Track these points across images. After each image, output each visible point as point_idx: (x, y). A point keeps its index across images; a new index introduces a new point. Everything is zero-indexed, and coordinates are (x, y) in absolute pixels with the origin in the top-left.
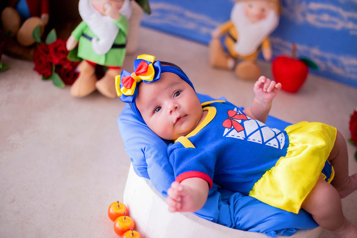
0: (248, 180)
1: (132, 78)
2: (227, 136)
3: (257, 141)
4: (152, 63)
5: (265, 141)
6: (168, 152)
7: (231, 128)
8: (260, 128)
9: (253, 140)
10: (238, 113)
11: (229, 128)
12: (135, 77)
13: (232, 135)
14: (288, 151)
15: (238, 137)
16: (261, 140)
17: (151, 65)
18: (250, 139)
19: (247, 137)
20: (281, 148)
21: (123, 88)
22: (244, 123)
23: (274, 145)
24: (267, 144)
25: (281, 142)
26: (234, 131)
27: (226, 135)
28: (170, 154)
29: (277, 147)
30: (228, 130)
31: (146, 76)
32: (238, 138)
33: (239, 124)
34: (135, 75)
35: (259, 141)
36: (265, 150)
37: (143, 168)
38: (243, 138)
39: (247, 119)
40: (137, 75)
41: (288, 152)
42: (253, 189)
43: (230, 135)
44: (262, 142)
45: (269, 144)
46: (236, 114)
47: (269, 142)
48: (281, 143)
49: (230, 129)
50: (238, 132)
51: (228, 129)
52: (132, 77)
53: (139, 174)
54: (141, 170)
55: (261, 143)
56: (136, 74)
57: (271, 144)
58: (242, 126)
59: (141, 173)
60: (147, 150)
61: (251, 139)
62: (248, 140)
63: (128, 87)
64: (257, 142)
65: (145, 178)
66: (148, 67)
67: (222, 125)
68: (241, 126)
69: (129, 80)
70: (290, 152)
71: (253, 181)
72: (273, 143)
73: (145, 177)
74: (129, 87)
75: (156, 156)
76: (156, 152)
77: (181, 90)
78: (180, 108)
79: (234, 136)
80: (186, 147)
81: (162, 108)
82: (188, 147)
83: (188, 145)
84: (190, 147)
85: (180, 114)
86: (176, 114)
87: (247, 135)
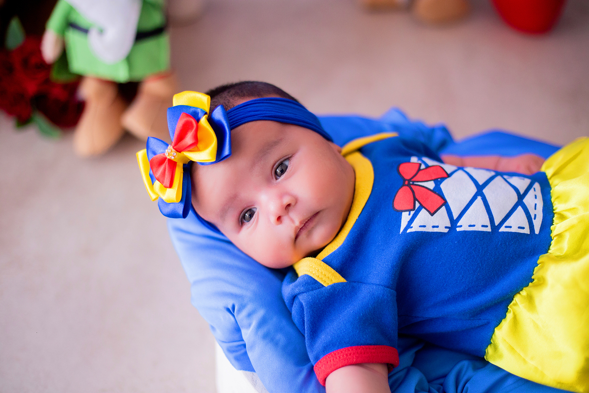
0: (477, 323)
1: (169, 159)
2: (409, 231)
3: (478, 228)
4: (206, 113)
5: (497, 223)
6: (286, 301)
7: (413, 209)
8: (480, 189)
9: (470, 226)
10: (423, 167)
11: (410, 211)
12: (176, 157)
13: (420, 226)
14: (552, 235)
15: (434, 227)
16: (488, 223)
17: (204, 121)
18: (461, 226)
19: (454, 222)
20: (537, 231)
22: (443, 186)
23: (519, 228)
24: (503, 229)
25: (535, 215)
27: (406, 229)
28: (293, 304)
29: (527, 231)
30: (409, 214)
31: (199, 150)
32: (436, 230)
33: (430, 192)
34: (174, 153)
35: (483, 226)
36: (501, 244)
37: (239, 346)
38: (446, 227)
39: (446, 175)
40: (179, 151)
41: (555, 236)
42: (492, 341)
43: (415, 227)
44: (491, 226)
45: (506, 227)
46: (419, 170)
47: (506, 224)
48: (535, 219)
49: (412, 213)
50: (432, 214)
51: (408, 212)
52: (168, 157)
54: (236, 351)
55: (489, 229)
56: (174, 149)
57: (511, 227)
58: (439, 195)
60: (240, 311)
61: (464, 225)
62: (458, 229)
64: (480, 230)
66: (198, 126)
67: (393, 206)
68: (436, 196)
69: (164, 163)
70: (559, 235)
71: (489, 323)
72: (517, 223)
75: (262, 323)
76: (261, 313)
77: (289, 156)
78: (296, 203)
79: (424, 226)
80: (325, 285)
81: (258, 210)
82: (330, 284)
83: (329, 277)
84: (335, 284)
85: (302, 219)
86: (292, 221)
87: (455, 216)
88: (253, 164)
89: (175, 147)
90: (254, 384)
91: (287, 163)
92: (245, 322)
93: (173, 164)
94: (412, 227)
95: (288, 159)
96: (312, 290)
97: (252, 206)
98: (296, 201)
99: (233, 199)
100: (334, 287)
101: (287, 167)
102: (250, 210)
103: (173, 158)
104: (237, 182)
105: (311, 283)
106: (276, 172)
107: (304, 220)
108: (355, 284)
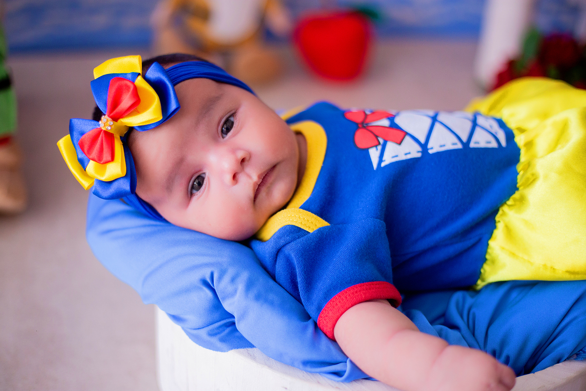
1: (106, 132)
2: (383, 165)
3: (449, 147)
4: (139, 74)
9: (440, 146)
10: (368, 113)
11: (376, 146)
12: (113, 126)
14: (520, 145)
15: (406, 154)
16: (457, 141)
17: (140, 82)
18: (432, 148)
19: (424, 147)
20: (504, 145)
21: (91, 166)
22: (397, 120)
23: (486, 142)
24: (472, 145)
25: (495, 132)
26: (391, 147)
27: (379, 163)
29: (494, 145)
30: (377, 150)
32: (409, 157)
34: (110, 122)
35: (453, 144)
37: (220, 327)
38: (419, 152)
40: (115, 119)
41: (523, 147)
43: (388, 160)
44: (461, 143)
45: (474, 143)
46: (366, 115)
49: (379, 147)
50: (400, 143)
51: (375, 148)
52: (104, 129)
53: (219, 344)
54: (219, 333)
55: (460, 146)
56: (110, 117)
57: (478, 143)
59: (222, 340)
61: (435, 147)
62: (431, 152)
63: (104, 159)
64: (451, 149)
65: (241, 350)
66: (135, 88)
69: (100, 139)
70: (528, 144)
72: (482, 140)
73: (237, 348)
74: (106, 156)
75: (249, 286)
76: (245, 276)
77: (233, 112)
78: (250, 157)
79: (397, 156)
80: (311, 231)
81: (207, 174)
82: (315, 229)
83: (312, 223)
84: (320, 228)
85: (260, 173)
86: (249, 176)
87: (423, 141)
88: (197, 123)
89: (111, 115)
90: (253, 358)
91: (232, 119)
92: (230, 288)
93: (109, 136)
94: (384, 161)
95: (233, 115)
96: (299, 238)
97: (200, 171)
98: (250, 155)
99: (180, 162)
100: (320, 231)
101: (233, 123)
102: (199, 177)
103: (109, 128)
104: (183, 144)
105: (295, 232)
106: (222, 131)
107: (261, 174)
108: (339, 226)
